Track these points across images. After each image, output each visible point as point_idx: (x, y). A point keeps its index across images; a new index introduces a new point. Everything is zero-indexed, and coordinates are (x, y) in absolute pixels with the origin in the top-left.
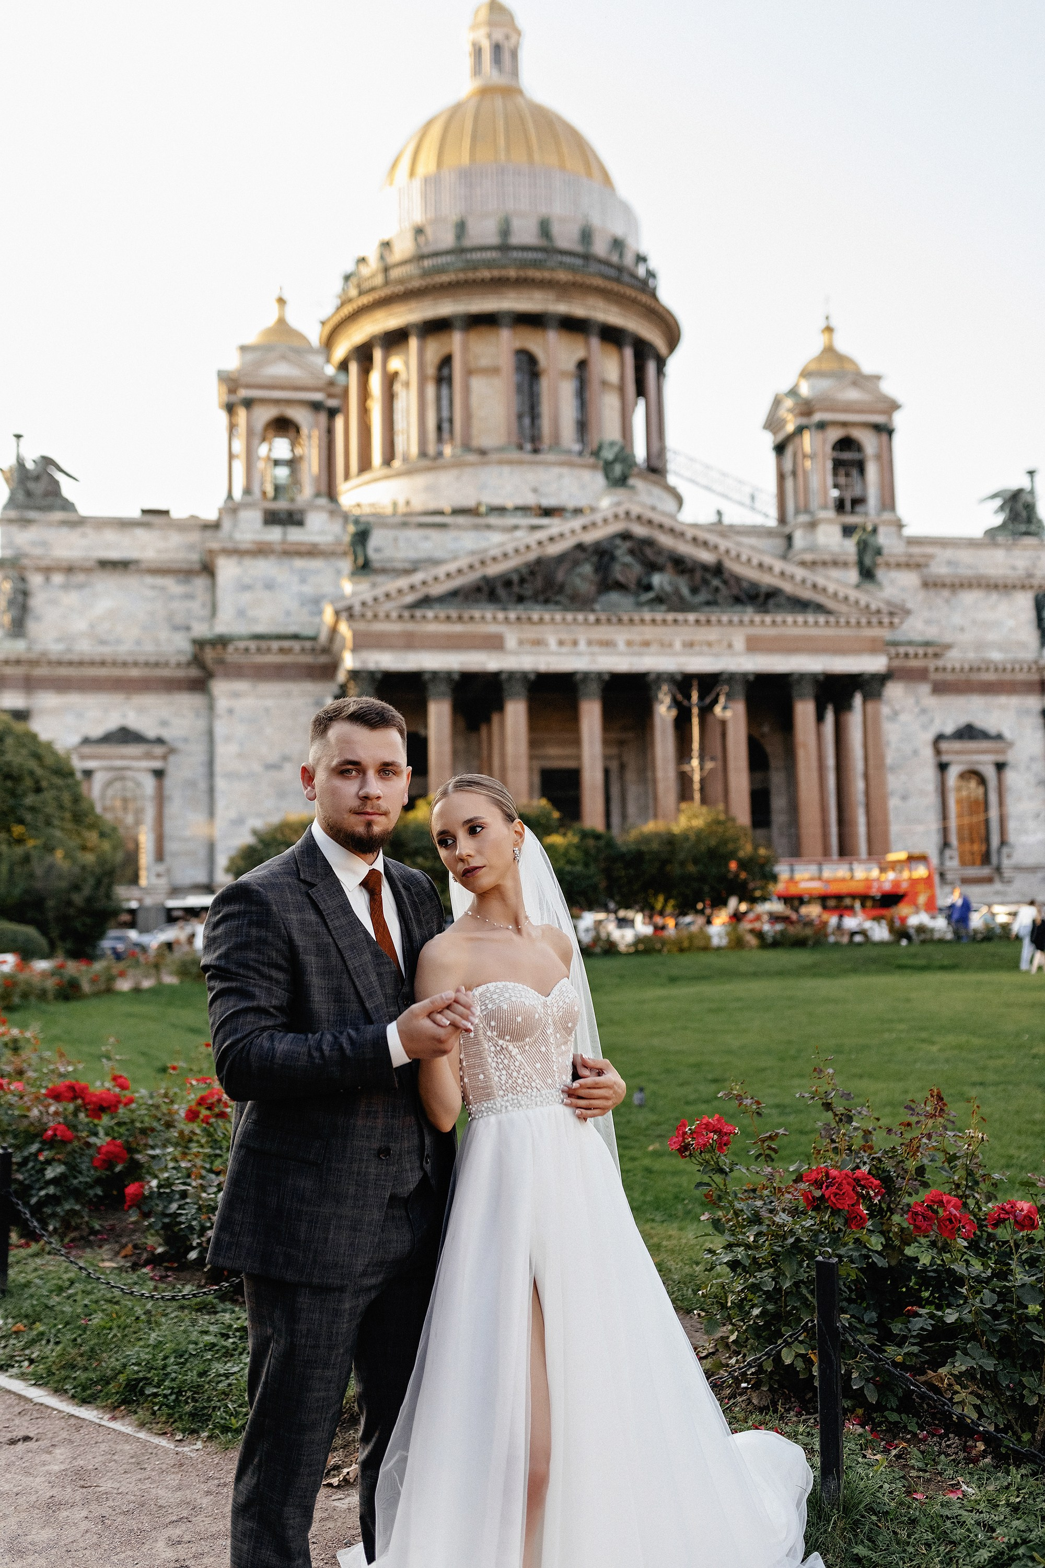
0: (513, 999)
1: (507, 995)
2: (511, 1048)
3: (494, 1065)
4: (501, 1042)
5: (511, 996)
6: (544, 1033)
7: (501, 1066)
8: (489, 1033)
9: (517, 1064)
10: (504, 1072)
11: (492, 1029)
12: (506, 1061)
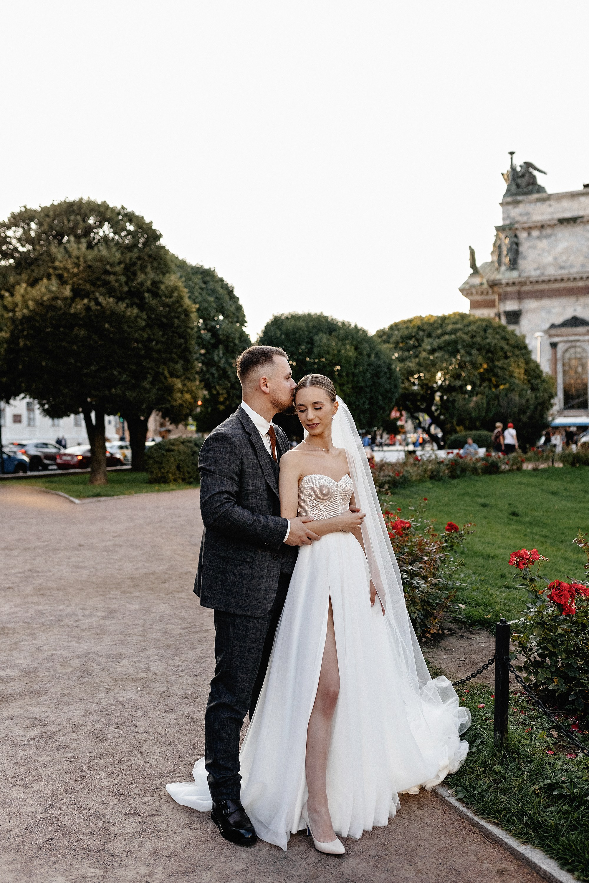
0: (322, 483)
1: (319, 481)
2: (320, 505)
3: (312, 512)
4: (315, 502)
5: (321, 482)
6: (335, 498)
7: (315, 513)
8: (310, 498)
9: (322, 512)
10: (316, 516)
11: (312, 496)
12: (317, 511)
